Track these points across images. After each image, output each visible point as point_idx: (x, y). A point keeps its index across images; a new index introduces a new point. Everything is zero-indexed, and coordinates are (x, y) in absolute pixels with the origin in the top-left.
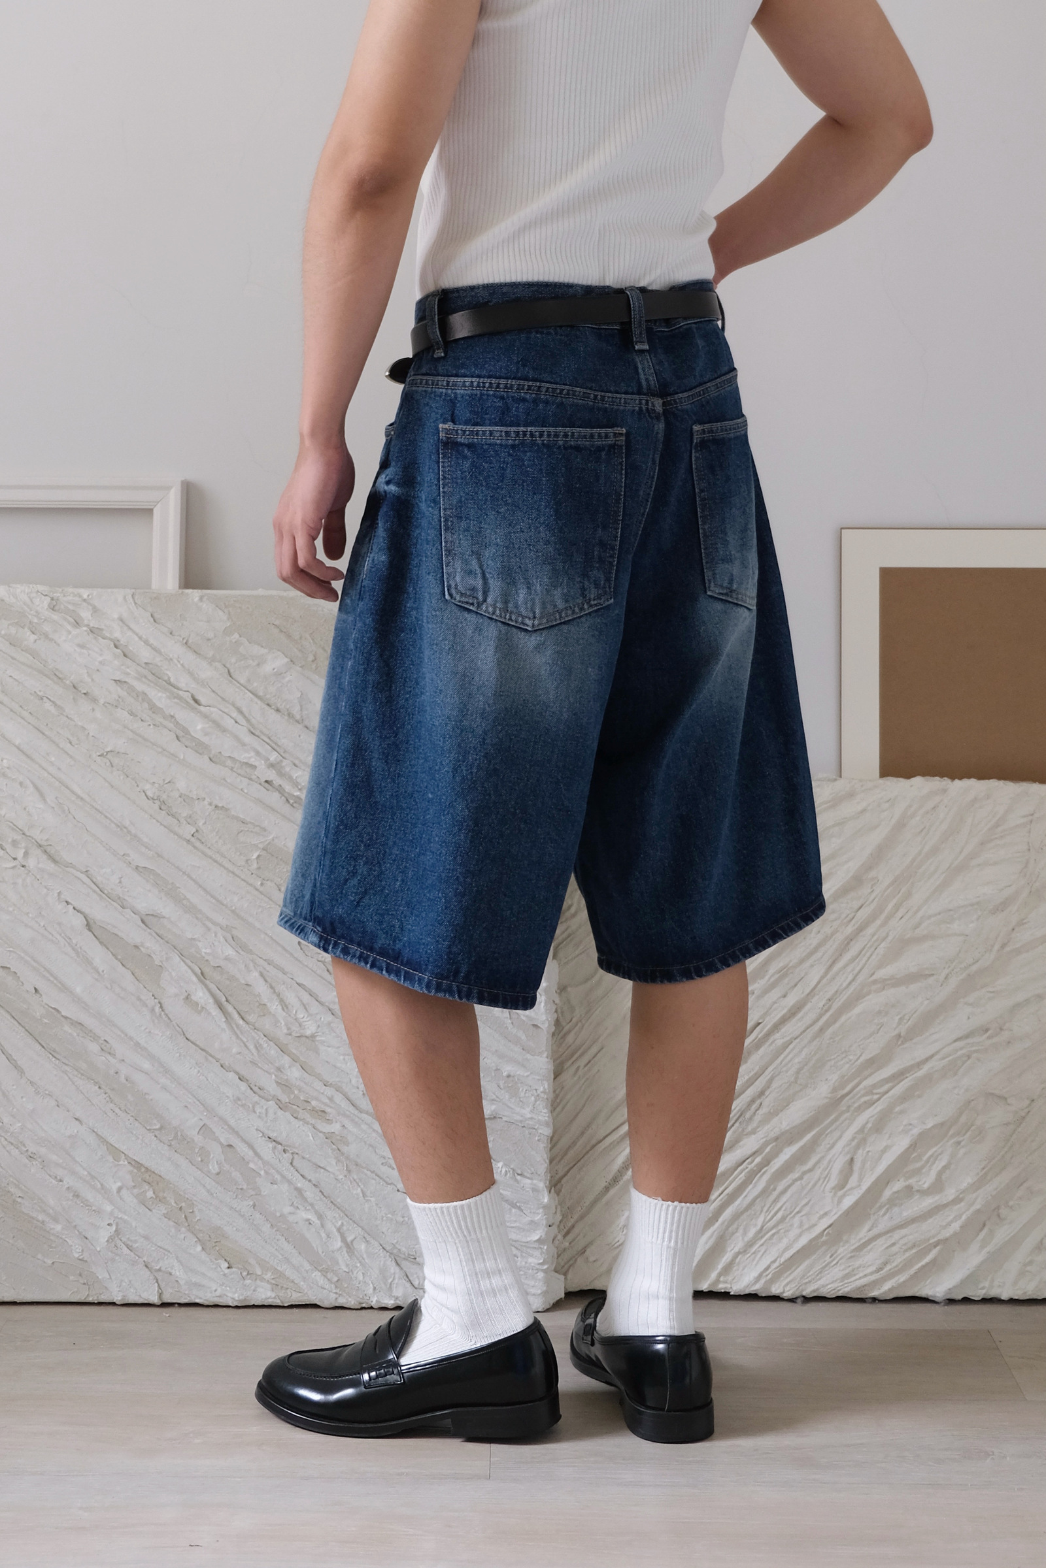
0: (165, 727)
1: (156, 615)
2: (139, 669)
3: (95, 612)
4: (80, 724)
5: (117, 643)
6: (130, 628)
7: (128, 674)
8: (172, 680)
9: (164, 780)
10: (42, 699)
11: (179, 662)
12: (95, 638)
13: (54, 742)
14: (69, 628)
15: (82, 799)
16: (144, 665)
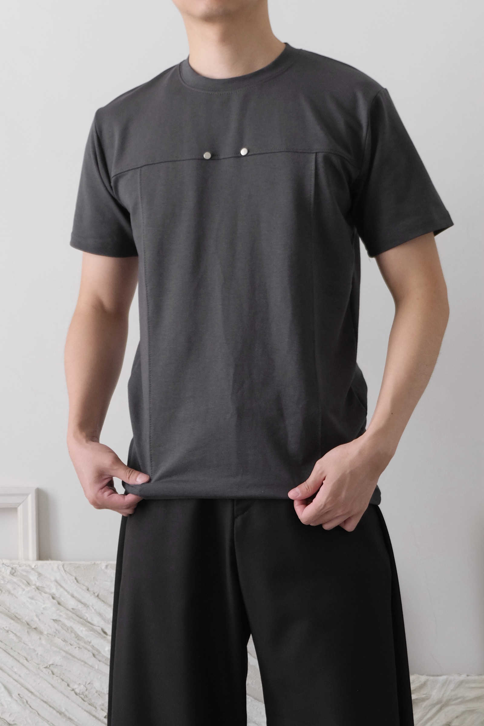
0: (86, 649)
1: (78, 578)
2: (68, 612)
3: (40, 576)
4: (32, 647)
5: (54, 596)
6: (61, 586)
7: (61, 616)
8: (89, 620)
9: (86, 682)
10: (8, 632)
11: (93, 608)
12: (40, 593)
13: (15, 659)
14: (23, 587)
15: (35, 695)
16: (71, 610)
